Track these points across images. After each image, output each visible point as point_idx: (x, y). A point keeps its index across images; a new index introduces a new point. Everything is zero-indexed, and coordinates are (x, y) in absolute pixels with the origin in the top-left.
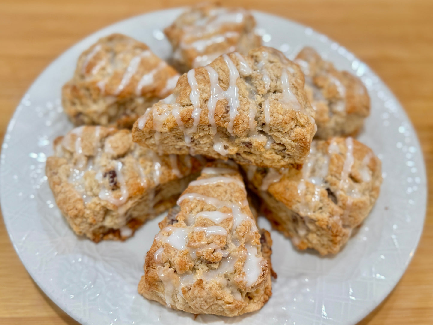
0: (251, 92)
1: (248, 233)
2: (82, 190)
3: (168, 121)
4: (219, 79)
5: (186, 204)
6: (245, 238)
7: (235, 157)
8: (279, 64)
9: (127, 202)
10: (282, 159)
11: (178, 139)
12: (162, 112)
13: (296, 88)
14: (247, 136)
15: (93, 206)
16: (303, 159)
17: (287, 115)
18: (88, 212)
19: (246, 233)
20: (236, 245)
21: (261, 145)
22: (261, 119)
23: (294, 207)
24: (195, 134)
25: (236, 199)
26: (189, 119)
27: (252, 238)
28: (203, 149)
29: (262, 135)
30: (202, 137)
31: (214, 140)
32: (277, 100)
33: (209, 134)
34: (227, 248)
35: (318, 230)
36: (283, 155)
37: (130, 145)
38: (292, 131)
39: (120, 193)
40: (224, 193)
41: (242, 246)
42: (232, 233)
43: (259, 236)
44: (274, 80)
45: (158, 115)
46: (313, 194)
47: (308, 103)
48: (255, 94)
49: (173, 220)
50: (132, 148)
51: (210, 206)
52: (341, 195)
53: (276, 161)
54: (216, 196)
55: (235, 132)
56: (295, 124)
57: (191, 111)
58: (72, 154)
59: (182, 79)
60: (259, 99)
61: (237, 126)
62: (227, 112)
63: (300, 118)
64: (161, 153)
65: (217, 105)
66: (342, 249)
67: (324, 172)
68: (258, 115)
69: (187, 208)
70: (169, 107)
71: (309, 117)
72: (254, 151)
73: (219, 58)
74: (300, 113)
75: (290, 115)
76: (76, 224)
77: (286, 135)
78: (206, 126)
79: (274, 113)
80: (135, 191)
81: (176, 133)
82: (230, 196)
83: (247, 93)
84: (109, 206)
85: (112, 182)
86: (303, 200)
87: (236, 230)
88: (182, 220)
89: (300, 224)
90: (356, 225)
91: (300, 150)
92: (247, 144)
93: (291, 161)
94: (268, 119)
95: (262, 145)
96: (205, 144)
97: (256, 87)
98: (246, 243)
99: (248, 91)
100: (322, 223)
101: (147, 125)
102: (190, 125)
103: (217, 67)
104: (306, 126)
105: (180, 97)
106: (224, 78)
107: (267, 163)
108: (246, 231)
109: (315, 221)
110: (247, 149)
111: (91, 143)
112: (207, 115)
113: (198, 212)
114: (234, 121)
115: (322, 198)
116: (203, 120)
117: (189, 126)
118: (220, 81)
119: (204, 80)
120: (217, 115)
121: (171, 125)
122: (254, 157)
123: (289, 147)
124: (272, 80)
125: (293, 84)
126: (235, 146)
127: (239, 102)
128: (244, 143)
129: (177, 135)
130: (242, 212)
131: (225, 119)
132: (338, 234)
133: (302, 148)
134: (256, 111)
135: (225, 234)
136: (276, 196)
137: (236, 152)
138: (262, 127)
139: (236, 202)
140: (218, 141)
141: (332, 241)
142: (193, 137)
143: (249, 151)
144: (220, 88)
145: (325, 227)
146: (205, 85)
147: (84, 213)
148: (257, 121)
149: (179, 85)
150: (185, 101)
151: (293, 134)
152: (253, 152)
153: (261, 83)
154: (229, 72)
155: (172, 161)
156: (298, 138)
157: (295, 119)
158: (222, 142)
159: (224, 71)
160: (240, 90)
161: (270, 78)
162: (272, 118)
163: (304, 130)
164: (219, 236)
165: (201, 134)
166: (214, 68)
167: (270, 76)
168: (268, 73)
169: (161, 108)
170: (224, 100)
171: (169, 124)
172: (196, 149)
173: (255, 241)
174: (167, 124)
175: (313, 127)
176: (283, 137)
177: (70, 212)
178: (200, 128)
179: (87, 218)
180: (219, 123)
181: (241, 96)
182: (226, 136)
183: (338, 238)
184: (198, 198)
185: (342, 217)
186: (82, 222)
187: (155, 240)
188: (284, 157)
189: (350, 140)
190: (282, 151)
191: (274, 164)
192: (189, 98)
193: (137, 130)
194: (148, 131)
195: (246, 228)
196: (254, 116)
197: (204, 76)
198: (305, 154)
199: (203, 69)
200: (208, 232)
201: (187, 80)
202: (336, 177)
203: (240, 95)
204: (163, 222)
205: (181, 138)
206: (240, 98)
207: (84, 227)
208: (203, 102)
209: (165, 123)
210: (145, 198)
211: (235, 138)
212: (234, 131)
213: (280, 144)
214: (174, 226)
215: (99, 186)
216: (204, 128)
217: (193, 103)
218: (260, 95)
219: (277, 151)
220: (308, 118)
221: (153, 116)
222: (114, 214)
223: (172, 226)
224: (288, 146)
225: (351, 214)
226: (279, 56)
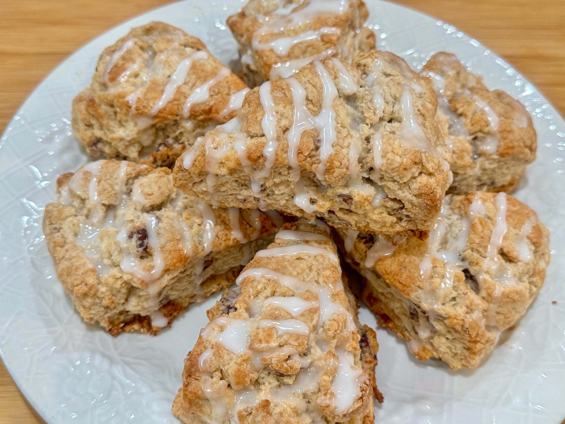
0: (354, 120)
1: (341, 332)
2: (96, 257)
3: (228, 159)
4: (307, 99)
5: (250, 284)
6: (336, 340)
7: (326, 216)
8: (400, 78)
9: (162, 276)
10: (396, 223)
11: (242, 185)
12: (219, 144)
13: (423, 115)
14: (346, 186)
15: (111, 281)
16: (429, 223)
17: (407, 156)
18: (103, 289)
19: (339, 332)
20: (322, 350)
21: (366, 199)
22: (368, 161)
23: (413, 296)
24: (267, 180)
25: (325, 280)
26: (259, 157)
27: (346, 340)
28: (278, 203)
29: (368, 185)
30: (278, 184)
31: (296, 190)
32: (394, 133)
33: (288, 180)
34: (308, 353)
35: (449, 332)
36: (399, 216)
37: (171, 191)
38: (414, 180)
39: (152, 264)
40: (308, 271)
41: (331, 352)
42: (317, 332)
43: (358, 338)
44: (390, 103)
45: (212, 149)
46: (443, 277)
47: (440, 139)
48: (360, 123)
49: (229, 308)
50: (173, 196)
51: (286, 289)
52: (485, 281)
53: (388, 225)
54: (295, 273)
55: (327, 179)
56: (419, 171)
57: (263, 145)
58: (83, 200)
59: (252, 96)
60: (366, 130)
61: (331, 171)
62: (317, 148)
63: (426, 163)
64: (215, 205)
65: (302, 138)
66: (483, 362)
67: (461, 244)
68: (364, 155)
69: (251, 290)
70: (231, 137)
71: (440, 160)
72: (355, 208)
73: (309, 66)
74: (427, 155)
75: (412, 157)
76: (84, 307)
77: (404, 186)
78: (284, 169)
79: (387, 152)
80: (175, 261)
81: (239, 177)
82: (316, 274)
83: (348, 121)
84: (134, 282)
85: (141, 245)
86: (427, 286)
87: (323, 327)
88: (242, 308)
89: (422, 321)
90: (507, 327)
91: (425, 211)
92: (346, 198)
93: (411, 227)
94: (378, 162)
95: (368, 201)
96: (282, 194)
97: (363, 113)
98: (337, 347)
99: (350, 117)
100: (455, 321)
101: (197, 163)
102: (260, 166)
103: (304, 80)
104: (436, 174)
105: (247, 122)
106: (314, 97)
107: (375, 227)
108: (338, 329)
109: (445, 318)
110: (345, 206)
111: (111, 186)
112: (287, 152)
113: (267, 297)
114: (327, 162)
115: (456, 283)
116: (280, 160)
117: (258, 167)
118: (309, 102)
119: (284, 98)
120: (301, 153)
121: (232, 164)
122: (356, 218)
123: (408, 205)
124: (387, 103)
125: (419, 110)
126: (327, 201)
127: (335, 133)
128: (340, 196)
129: (240, 180)
130: (333, 300)
131: (314, 159)
132: (478, 339)
133: (428, 207)
134: (361, 150)
135: (307, 332)
136: (386, 277)
137: (328, 209)
138: (369, 174)
139: (325, 285)
140: (302, 192)
141: (468, 349)
142: (265, 184)
143: (347, 208)
144: (309, 112)
145: (458, 328)
146: (285, 107)
147: (97, 291)
148: (361, 164)
149: (247, 104)
150: (254, 130)
151: (415, 186)
152: (354, 211)
153: (370, 106)
154: (322, 87)
155: (233, 217)
156: (423, 192)
157: (419, 163)
158: (308, 193)
159: (314, 86)
160: (338, 115)
161: (385, 99)
162: (385, 161)
163: (432, 180)
164: (297, 335)
165: (277, 180)
166: (300, 82)
167: (385, 96)
168: (381, 91)
169: (217, 139)
170: (312, 130)
171: (230, 162)
172: (269, 201)
173: (352, 345)
174: (227, 162)
175: (447, 176)
176: (400, 189)
177: (76, 288)
178: (275, 171)
179: (101, 299)
180: (304, 164)
181: (339, 125)
182: (314, 184)
183: (479, 346)
184: (269, 276)
185: (485, 314)
186: (94, 304)
187: (200, 337)
188: (401, 219)
189: (502, 196)
190: (397, 211)
191: (384, 230)
192: (260, 125)
193: (182, 169)
194: (197, 172)
195: (339, 324)
196: (358, 156)
197: (285, 93)
198: (433, 216)
199: (284, 82)
200: (280, 327)
201: (259, 98)
202: (478, 252)
203: (338, 123)
204: (213, 309)
205: (246, 185)
206: (337, 127)
207: (97, 312)
208: (282, 132)
209: (223, 161)
210: (188, 272)
211: (328, 187)
212: (325, 178)
213: (395, 200)
214: (230, 317)
215: (121, 251)
216: (280, 171)
217: (266, 133)
218: (367, 124)
219: (389, 210)
220: (439, 162)
221: (205, 151)
222: (141, 293)
223: (228, 317)
224: (407, 203)
225: (500, 310)
226: (399, 66)
